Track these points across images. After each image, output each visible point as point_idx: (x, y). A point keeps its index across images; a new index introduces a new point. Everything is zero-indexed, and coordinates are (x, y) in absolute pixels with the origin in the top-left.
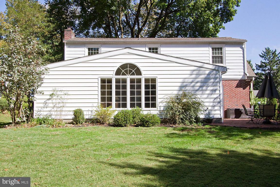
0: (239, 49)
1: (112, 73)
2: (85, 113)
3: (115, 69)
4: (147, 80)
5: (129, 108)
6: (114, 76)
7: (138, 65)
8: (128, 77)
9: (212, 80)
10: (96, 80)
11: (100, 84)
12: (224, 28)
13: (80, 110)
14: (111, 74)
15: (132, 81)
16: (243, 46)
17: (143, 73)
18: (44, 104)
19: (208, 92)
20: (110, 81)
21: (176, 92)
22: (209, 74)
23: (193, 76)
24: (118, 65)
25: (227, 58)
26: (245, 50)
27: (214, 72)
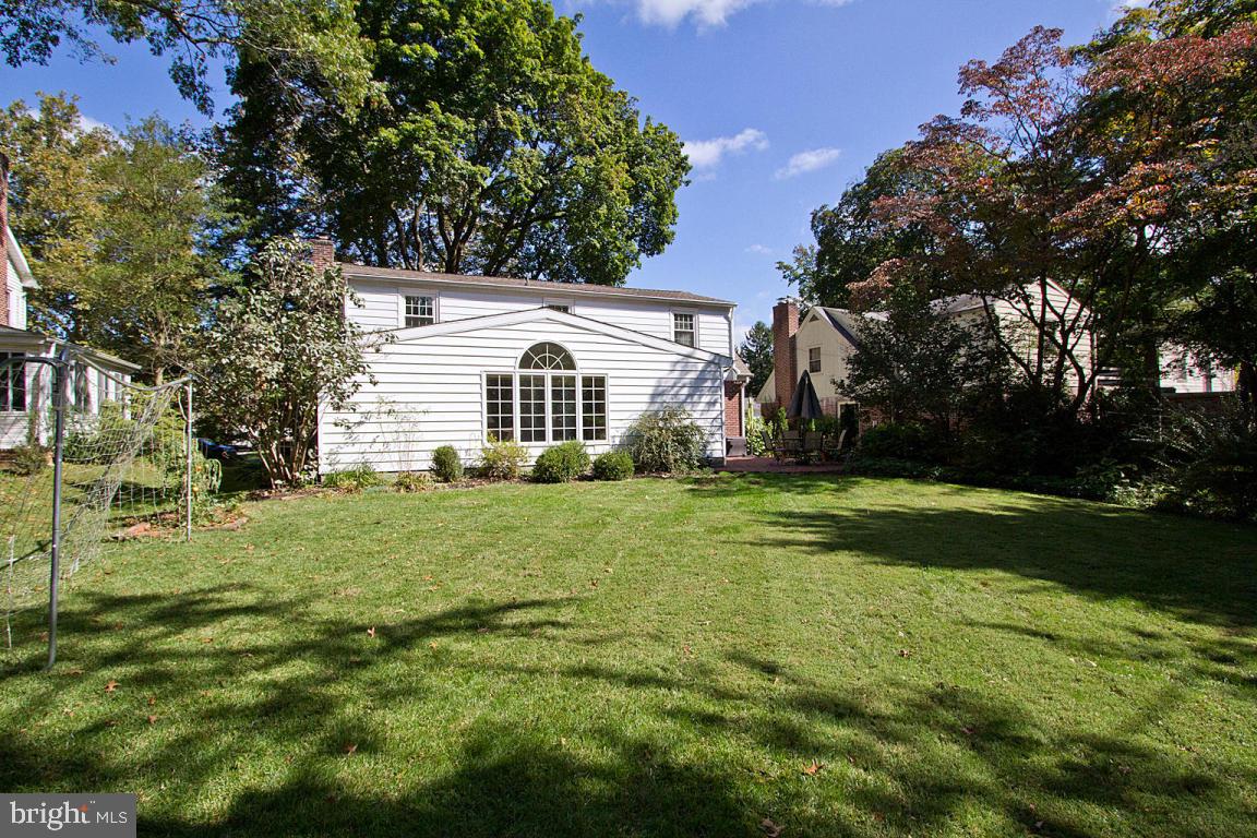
0: (721, 319)
1: (511, 362)
2: (462, 454)
3: (520, 354)
4: (587, 381)
5: (550, 441)
6: (518, 369)
7: (569, 347)
8: (548, 374)
9: (709, 384)
10: (477, 379)
11: (485, 387)
12: (639, 267)
13: (451, 448)
14: (509, 365)
15: (556, 381)
16: (730, 315)
17: (579, 364)
18: (347, 436)
19: (701, 407)
20: (507, 381)
21: (644, 407)
22: (702, 371)
23: (676, 374)
24: (527, 346)
25: (702, 337)
26: (733, 322)
27: (712, 367)
